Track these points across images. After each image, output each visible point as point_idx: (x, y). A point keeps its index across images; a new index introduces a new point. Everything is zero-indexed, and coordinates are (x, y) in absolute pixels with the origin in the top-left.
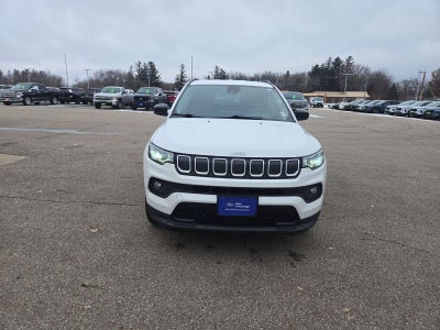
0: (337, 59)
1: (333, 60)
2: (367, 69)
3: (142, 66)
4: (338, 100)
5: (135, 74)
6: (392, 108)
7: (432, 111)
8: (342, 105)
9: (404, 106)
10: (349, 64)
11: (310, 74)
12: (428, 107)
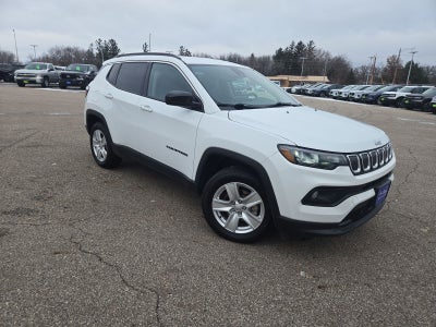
0: (300, 43)
1: (296, 44)
2: (328, 54)
3: (103, 44)
4: (292, 84)
5: (95, 52)
6: (335, 92)
7: (367, 95)
8: (294, 89)
9: (346, 90)
10: (311, 49)
11: (274, 57)
12: (365, 92)
